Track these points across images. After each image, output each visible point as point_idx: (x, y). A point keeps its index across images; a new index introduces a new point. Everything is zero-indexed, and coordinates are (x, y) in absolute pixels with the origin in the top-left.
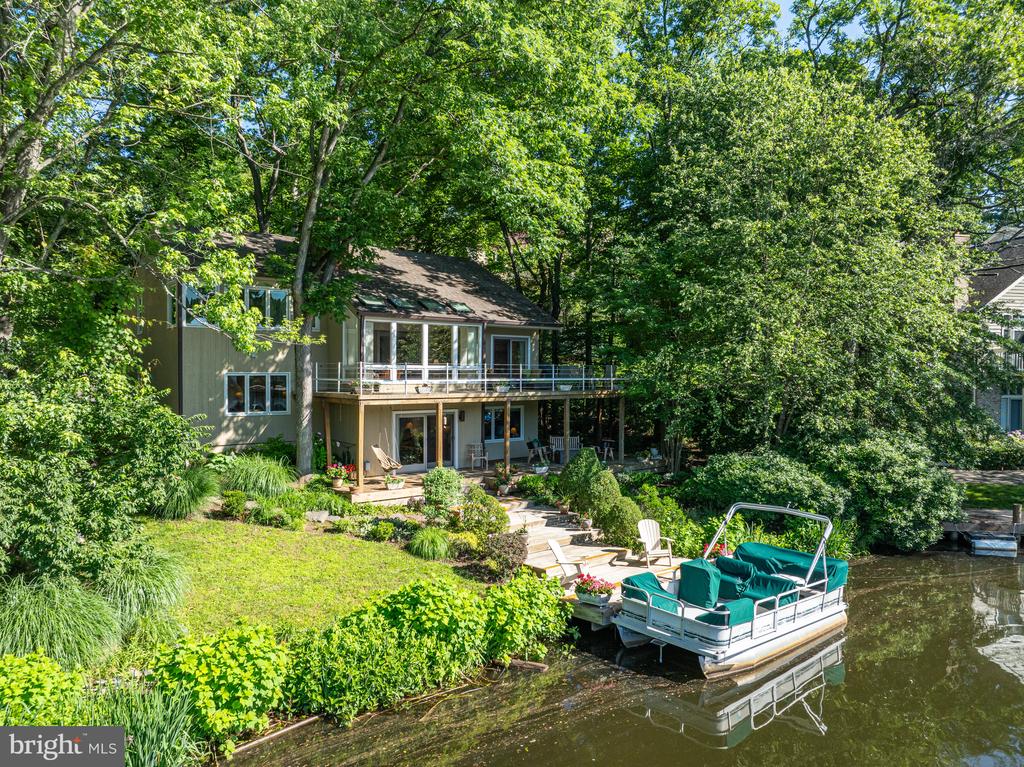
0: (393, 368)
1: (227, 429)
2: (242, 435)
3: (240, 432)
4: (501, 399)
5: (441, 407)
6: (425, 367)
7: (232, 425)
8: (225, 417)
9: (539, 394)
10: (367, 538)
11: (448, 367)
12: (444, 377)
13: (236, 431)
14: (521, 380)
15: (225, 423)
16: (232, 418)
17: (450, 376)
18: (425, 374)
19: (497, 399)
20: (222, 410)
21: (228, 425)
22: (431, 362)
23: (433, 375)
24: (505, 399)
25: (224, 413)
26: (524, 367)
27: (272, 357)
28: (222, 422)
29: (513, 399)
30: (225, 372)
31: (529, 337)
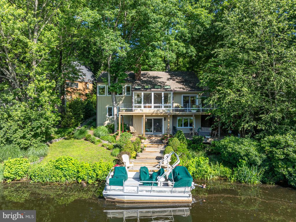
0: (142, 105)
1: (107, 120)
2: (111, 122)
3: (111, 121)
4: (166, 114)
5: (144, 116)
6: (153, 105)
7: (109, 119)
8: (107, 117)
9: (181, 113)
10: (102, 146)
11: (160, 105)
12: (160, 107)
13: (110, 121)
14: (188, 108)
15: (107, 119)
16: (109, 118)
17: (161, 107)
18: (153, 107)
19: (164, 114)
20: (106, 116)
21: (108, 119)
22: (154, 103)
23: (155, 107)
24: (167, 114)
25: (107, 116)
26: (188, 104)
27: (119, 103)
28: (106, 119)
29: (170, 114)
30: (107, 106)
31: (197, 95)
